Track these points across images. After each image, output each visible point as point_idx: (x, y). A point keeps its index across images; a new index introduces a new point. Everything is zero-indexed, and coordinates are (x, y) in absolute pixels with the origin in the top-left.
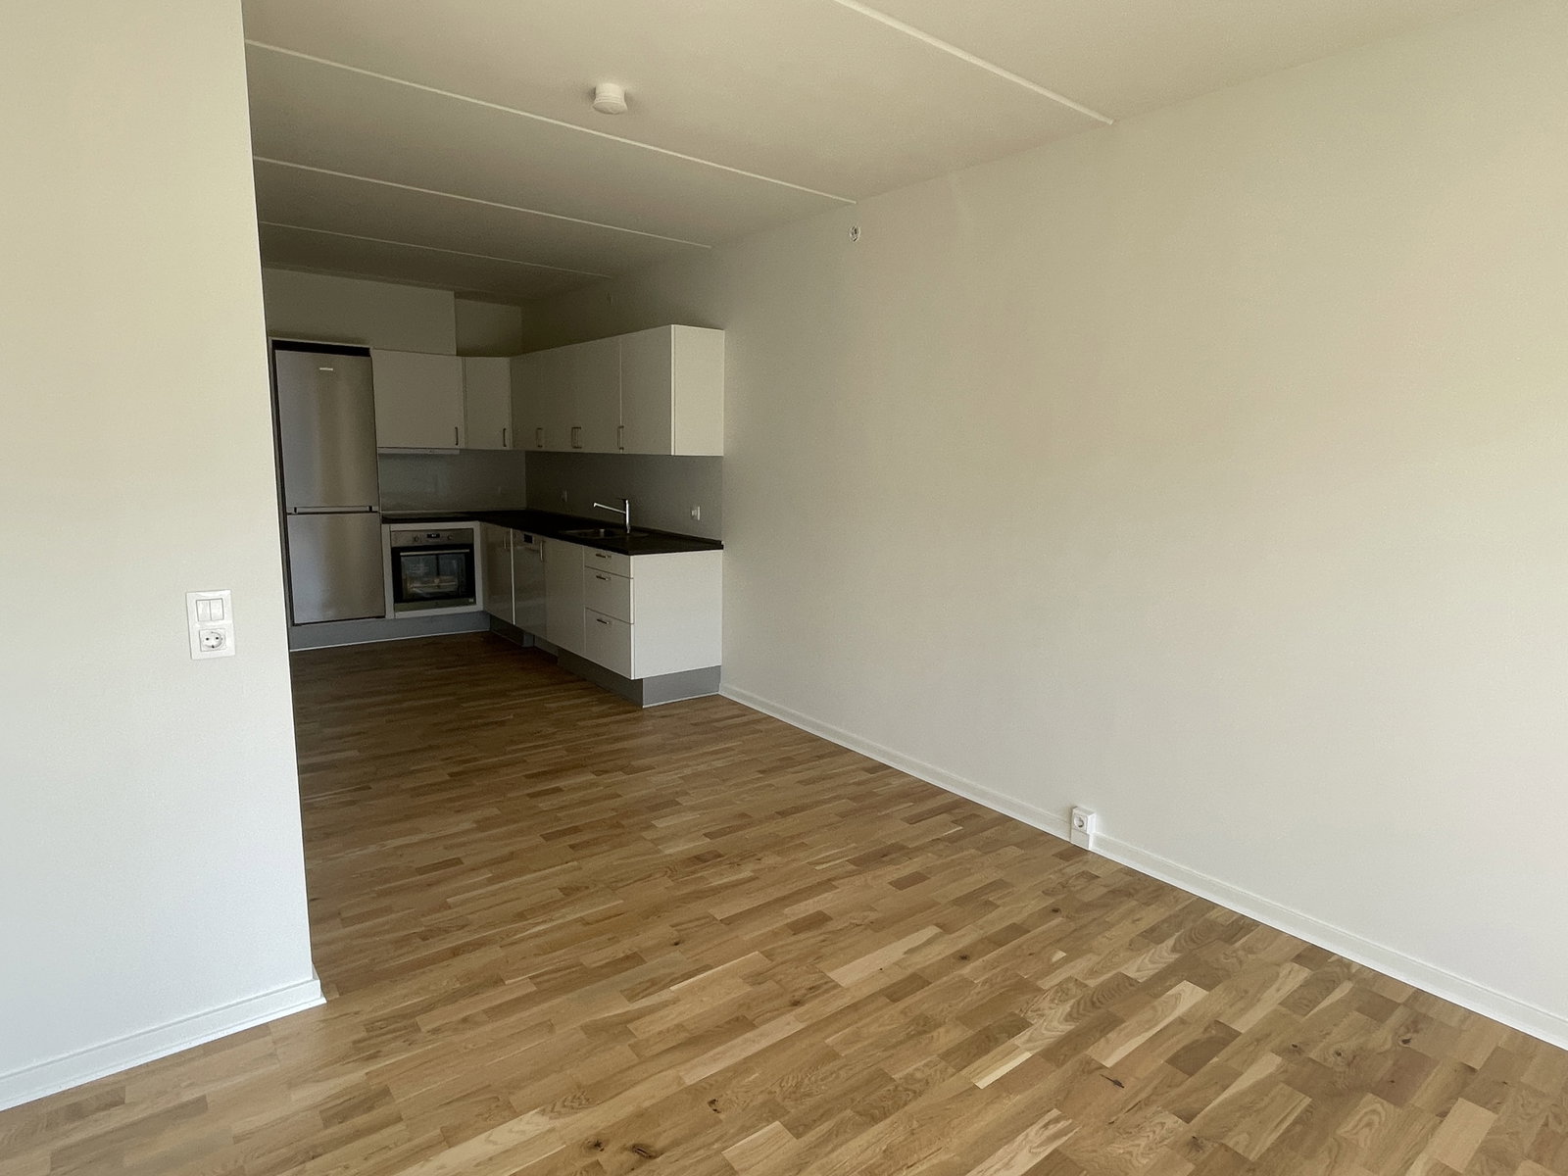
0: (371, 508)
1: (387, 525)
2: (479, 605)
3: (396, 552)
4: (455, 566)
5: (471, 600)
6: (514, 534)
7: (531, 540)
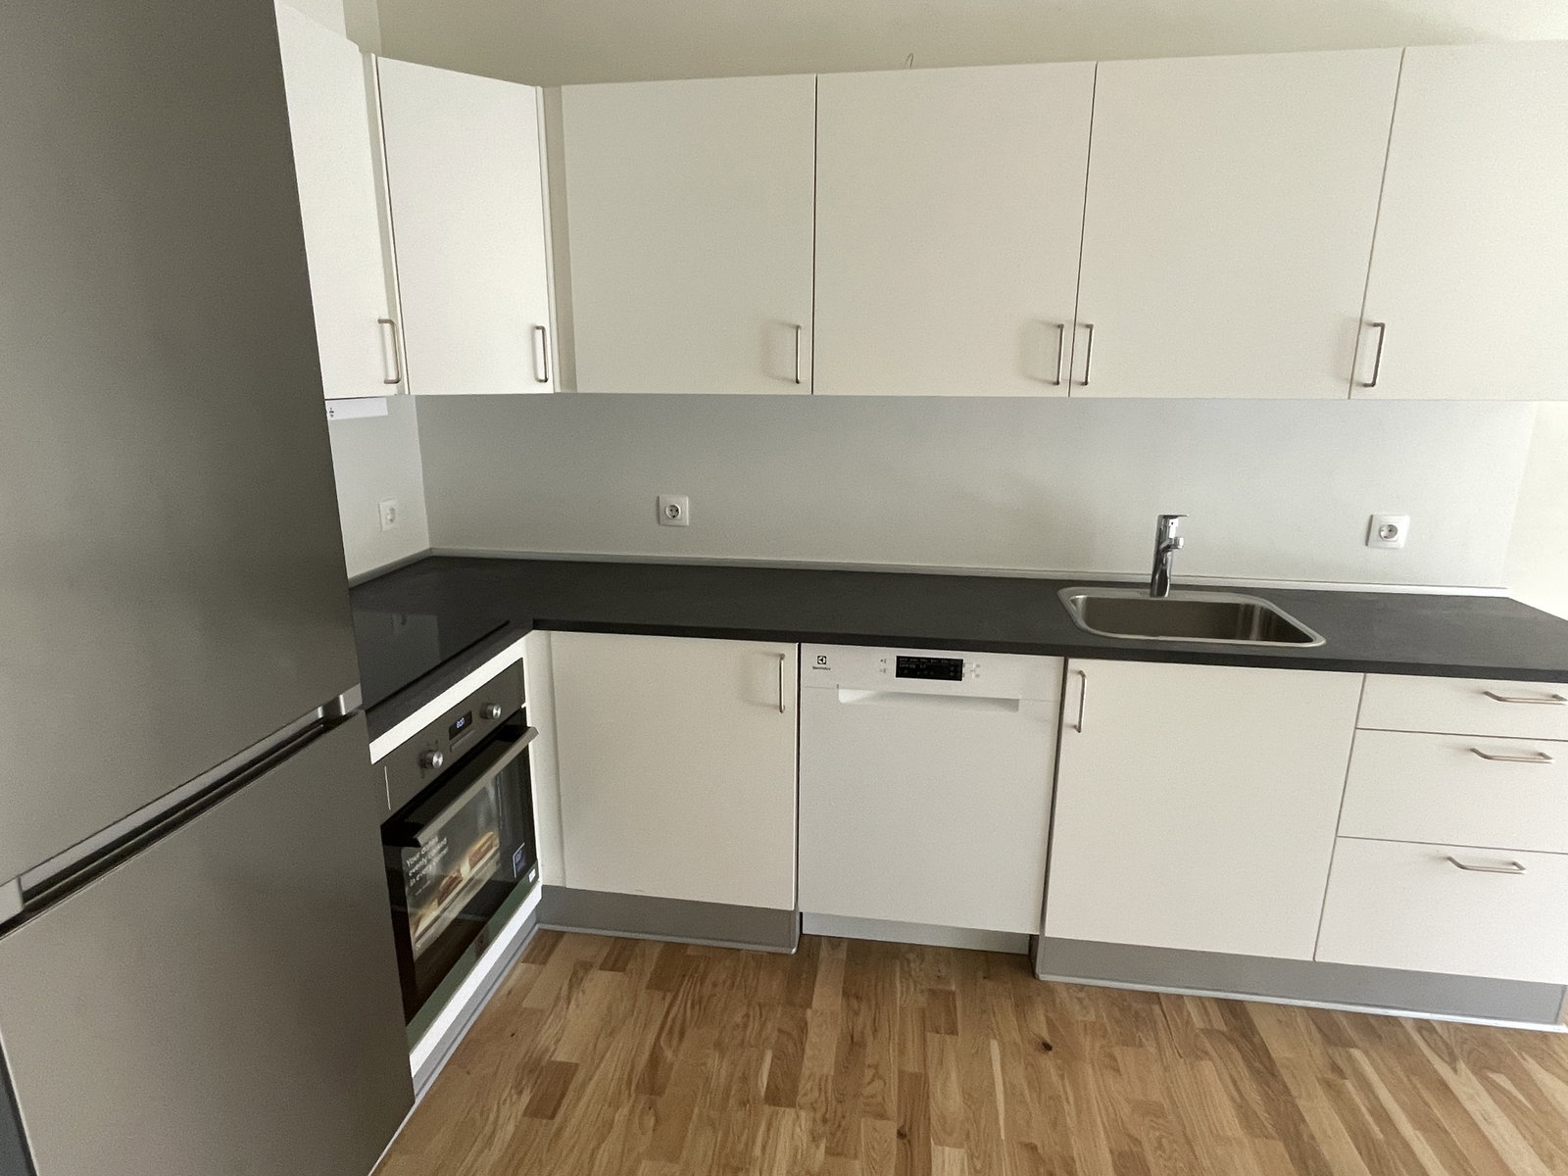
5: (530, 876)
6: (822, 659)
7: (952, 671)
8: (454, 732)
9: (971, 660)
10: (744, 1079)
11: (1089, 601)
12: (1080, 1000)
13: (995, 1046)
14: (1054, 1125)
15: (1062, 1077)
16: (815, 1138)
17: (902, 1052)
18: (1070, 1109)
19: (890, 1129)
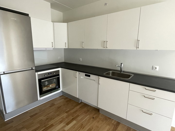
0: (32, 68)
1: (37, 73)
2: (61, 90)
3: (40, 80)
4: (55, 81)
5: (59, 89)
6: (79, 73)
7: (89, 76)
8: (49, 74)
9: (91, 75)
10: (65, 110)
11: (112, 72)
12: (102, 116)
13: (89, 116)
14: (86, 124)
15: (92, 121)
16: (66, 116)
17: (80, 113)
18: (89, 123)
19: (72, 118)
